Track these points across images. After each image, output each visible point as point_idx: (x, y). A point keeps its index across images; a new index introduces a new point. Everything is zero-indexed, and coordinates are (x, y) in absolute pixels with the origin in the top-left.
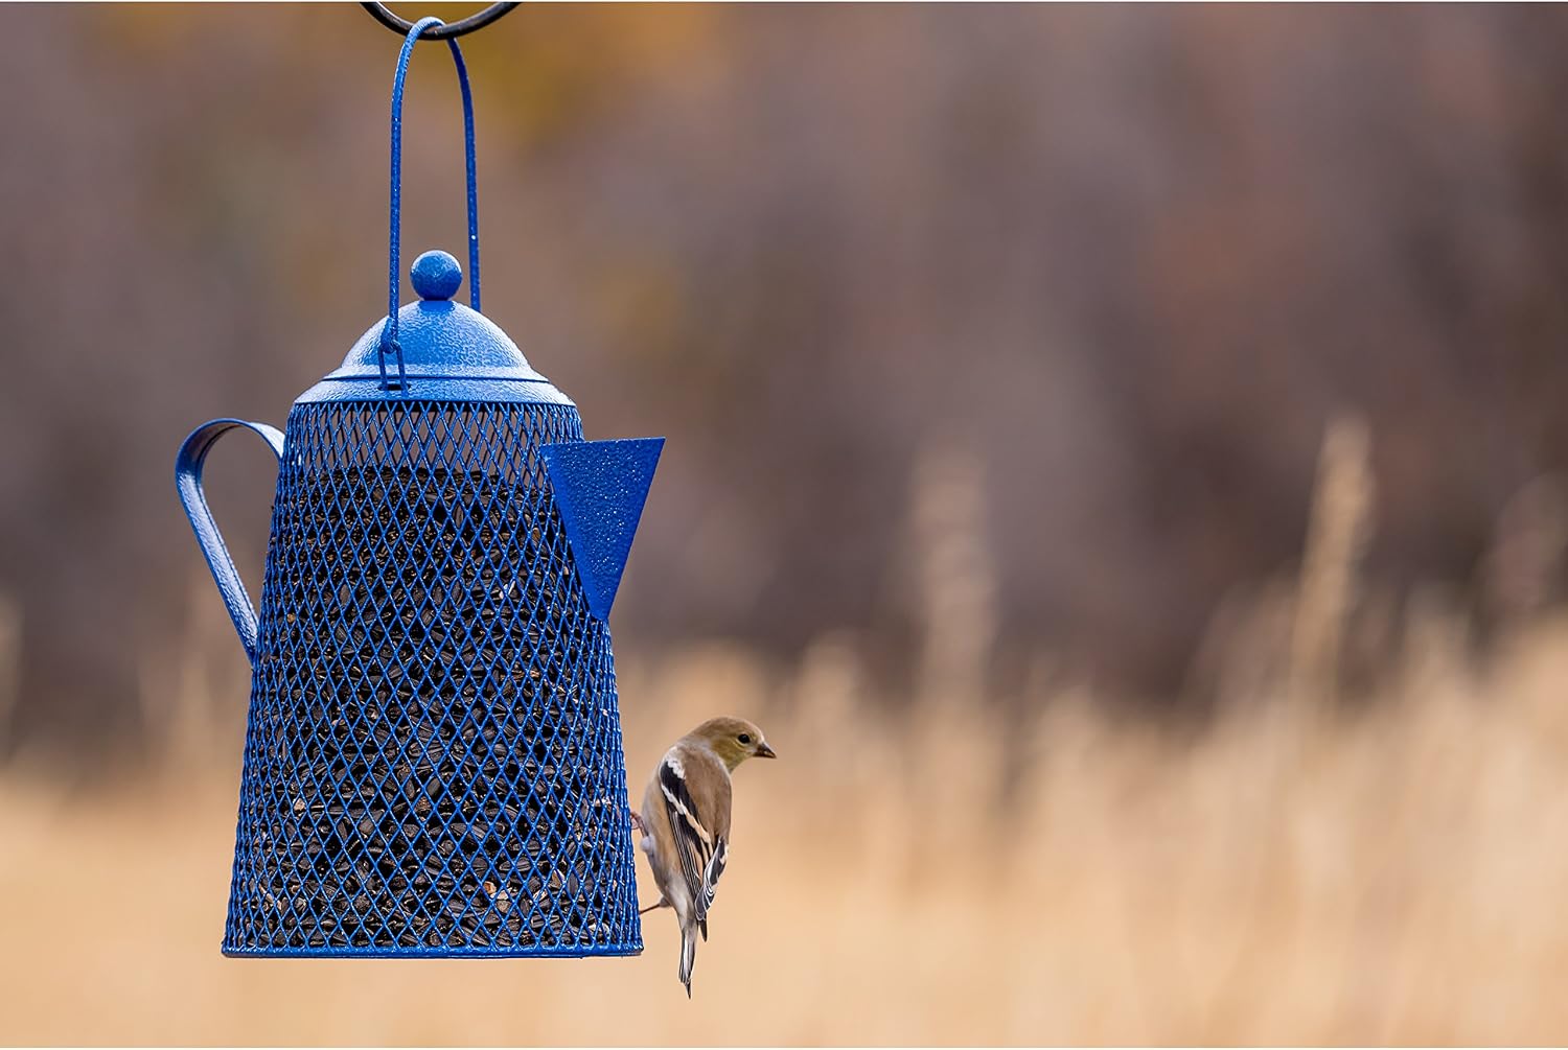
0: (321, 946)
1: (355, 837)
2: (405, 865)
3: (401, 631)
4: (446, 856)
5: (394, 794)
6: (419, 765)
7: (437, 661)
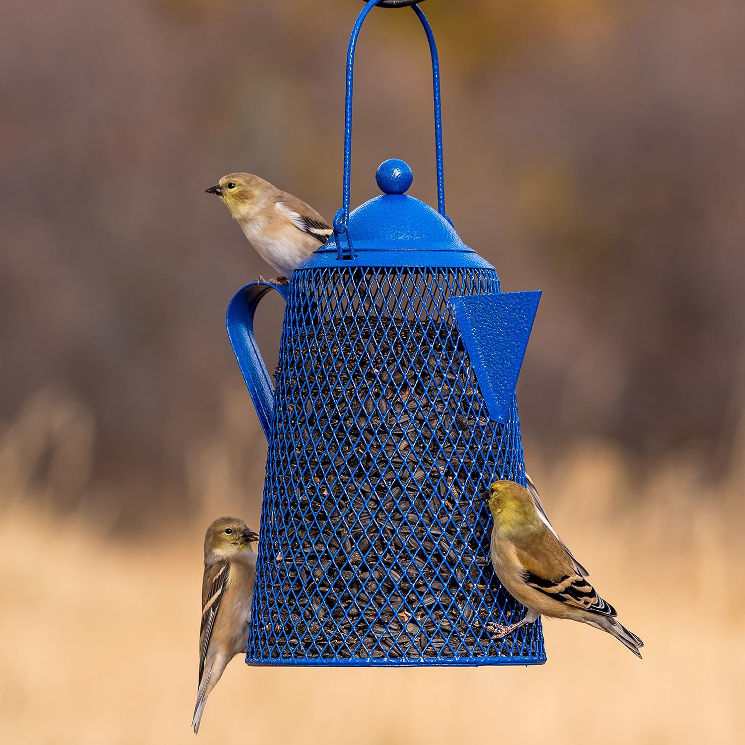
0: (289, 657)
1: (311, 580)
2: (343, 600)
3: (344, 432)
4: (372, 593)
5: (337, 549)
6: (354, 528)
7: (368, 453)
